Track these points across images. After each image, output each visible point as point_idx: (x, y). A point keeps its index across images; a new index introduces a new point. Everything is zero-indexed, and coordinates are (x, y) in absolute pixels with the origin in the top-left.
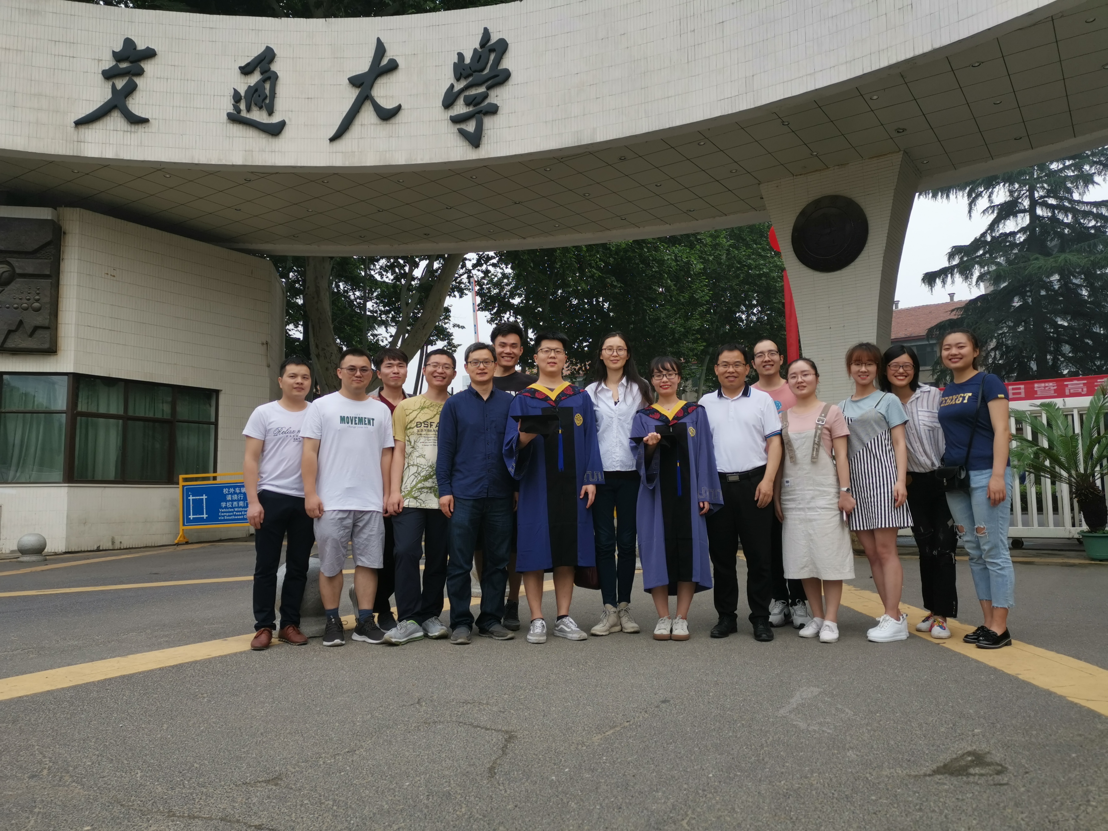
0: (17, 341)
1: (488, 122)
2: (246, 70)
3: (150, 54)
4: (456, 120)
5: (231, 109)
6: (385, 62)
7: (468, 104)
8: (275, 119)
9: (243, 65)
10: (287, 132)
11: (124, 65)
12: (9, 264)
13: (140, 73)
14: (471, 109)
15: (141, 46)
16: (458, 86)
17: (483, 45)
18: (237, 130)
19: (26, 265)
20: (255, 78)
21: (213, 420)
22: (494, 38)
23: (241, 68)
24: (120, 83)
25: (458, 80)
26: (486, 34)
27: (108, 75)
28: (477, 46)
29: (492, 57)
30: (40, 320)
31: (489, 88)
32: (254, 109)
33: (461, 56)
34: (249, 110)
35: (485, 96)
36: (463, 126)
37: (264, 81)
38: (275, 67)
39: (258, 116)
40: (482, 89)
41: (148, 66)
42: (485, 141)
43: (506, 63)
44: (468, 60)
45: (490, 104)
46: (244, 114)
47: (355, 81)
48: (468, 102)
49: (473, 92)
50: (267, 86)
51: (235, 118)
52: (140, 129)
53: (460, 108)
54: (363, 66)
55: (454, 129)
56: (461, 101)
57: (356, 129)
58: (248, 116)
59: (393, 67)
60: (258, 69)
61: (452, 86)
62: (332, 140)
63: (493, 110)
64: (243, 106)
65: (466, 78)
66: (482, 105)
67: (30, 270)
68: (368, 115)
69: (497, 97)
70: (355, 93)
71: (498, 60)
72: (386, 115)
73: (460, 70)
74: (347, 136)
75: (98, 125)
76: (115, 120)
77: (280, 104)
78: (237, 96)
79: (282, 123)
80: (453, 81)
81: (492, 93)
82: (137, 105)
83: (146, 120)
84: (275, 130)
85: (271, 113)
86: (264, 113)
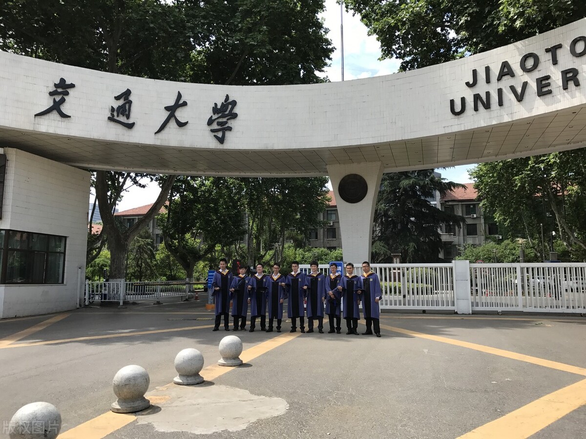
1: (228, 133)
2: (117, 98)
3: (72, 86)
4: (212, 131)
5: (109, 115)
6: (181, 102)
8: (130, 121)
9: (116, 96)
10: (135, 128)
11: (60, 90)
13: (67, 94)
14: (220, 127)
15: (68, 82)
16: (215, 117)
17: (226, 101)
18: (112, 124)
20: (122, 102)
21: (63, 251)
22: (231, 99)
23: (115, 97)
24: (58, 98)
25: (214, 114)
26: (227, 97)
27: (51, 94)
28: (223, 101)
29: (230, 106)
31: (228, 120)
32: (121, 115)
33: (216, 104)
34: (118, 116)
35: (226, 123)
36: (216, 134)
37: (126, 103)
38: (131, 98)
39: (122, 119)
40: (225, 120)
41: (71, 91)
42: (225, 141)
43: (236, 110)
44: (219, 107)
45: (228, 127)
46: (116, 117)
47: (167, 108)
48: (219, 124)
49: (221, 120)
50: (127, 106)
51: (111, 119)
52: (66, 120)
53: (215, 126)
54: (172, 103)
55: (212, 135)
56: (215, 124)
57: (166, 130)
58: (118, 119)
59: (185, 104)
60: (123, 98)
61: (212, 116)
62: (155, 133)
63: (230, 129)
64: (115, 114)
65: (218, 114)
66: (225, 126)
68: (172, 124)
69: (232, 123)
70: (167, 114)
71: (232, 108)
72: (181, 125)
73: (215, 110)
74: (163, 132)
75: (46, 117)
76: (54, 115)
77: (132, 115)
78: (113, 109)
79: (133, 124)
80: (212, 114)
81: (229, 122)
82: (65, 108)
83: (70, 117)
84: (130, 126)
85: (128, 117)
86: (125, 118)
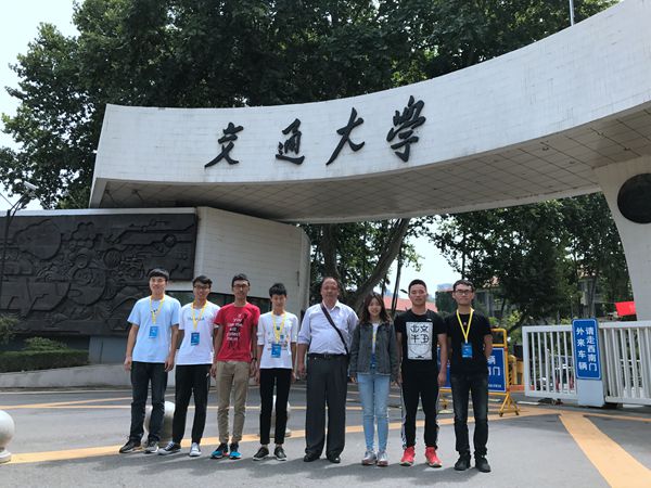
0: (176, 275)
1: (413, 147)
2: (285, 132)
3: (240, 129)
4: (393, 147)
5: (277, 153)
6: (356, 119)
7: (401, 138)
8: (299, 156)
9: (284, 129)
10: (305, 162)
11: (228, 136)
12: (174, 237)
13: (235, 138)
14: (402, 140)
15: (236, 125)
16: (396, 129)
17: (409, 105)
18: (281, 163)
19: (182, 237)
20: (290, 135)
22: (416, 101)
23: (283, 131)
24: (226, 145)
25: (396, 125)
26: (412, 98)
27: (220, 141)
28: (407, 106)
29: (415, 111)
30: (186, 265)
31: (413, 128)
32: (289, 151)
33: (397, 112)
34: (286, 152)
35: (411, 132)
36: (398, 150)
37: (294, 136)
38: (300, 129)
39: (291, 154)
40: (409, 129)
41: (239, 135)
42: (410, 157)
43: (424, 113)
44: (401, 114)
45: (414, 137)
46: (284, 154)
47: (340, 132)
48: (401, 136)
49: (404, 131)
50: (296, 139)
51: (279, 157)
52: (234, 166)
53: (397, 140)
54: (345, 123)
55: (393, 151)
56: (397, 137)
57: (340, 157)
58: (287, 155)
59: (361, 121)
60: (291, 131)
61: (392, 129)
62: (328, 164)
63: (416, 140)
64: (283, 150)
65: (400, 123)
66: (409, 138)
67: (183, 239)
68: (347, 149)
69: (418, 132)
70: (340, 138)
71: (418, 112)
72: (356, 148)
73: (397, 120)
74: (335, 161)
75: (215, 166)
76: (223, 163)
77: (302, 148)
78: (281, 146)
79: (303, 158)
80: (393, 126)
81: (415, 131)
82: (233, 155)
83: (237, 162)
84: (299, 161)
85: (297, 152)
86: (294, 153)
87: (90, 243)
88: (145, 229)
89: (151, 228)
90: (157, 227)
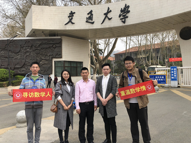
0: (57, 56)
1: (126, 19)
2: (88, 14)
4: (121, 19)
5: (86, 20)
6: (109, 11)
10: (95, 23)
11: (71, 15)
12: (55, 45)
13: (73, 16)
15: (73, 12)
17: (125, 7)
18: (87, 23)
19: (57, 45)
21: (82, 66)
24: (70, 18)
26: (126, 5)
30: (60, 53)
33: (122, 9)
35: (126, 15)
36: (122, 20)
37: (91, 15)
38: (92, 13)
39: (90, 21)
40: (125, 14)
42: (126, 22)
44: (123, 9)
46: (88, 21)
47: (105, 14)
48: (123, 16)
49: (124, 14)
50: (91, 16)
53: (122, 17)
54: (106, 12)
58: (89, 21)
59: (111, 11)
62: (101, 24)
63: (127, 17)
64: (88, 20)
65: (123, 12)
66: (125, 17)
67: (58, 46)
68: (107, 19)
69: (128, 15)
70: (105, 16)
71: (128, 9)
72: (110, 19)
73: (122, 11)
74: (104, 23)
75: (68, 25)
76: (70, 23)
77: (93, 19)
78: (87, 18)
80: (120, 13)
81: (127, 14)
82: (73, 21)
83: (74, 23)
84: (93, 23)
85: (92, 20)
86: (91, 20)
87: (30, 48)
88: (46, 43)
89: (48, 43)
90: (50, 43)
